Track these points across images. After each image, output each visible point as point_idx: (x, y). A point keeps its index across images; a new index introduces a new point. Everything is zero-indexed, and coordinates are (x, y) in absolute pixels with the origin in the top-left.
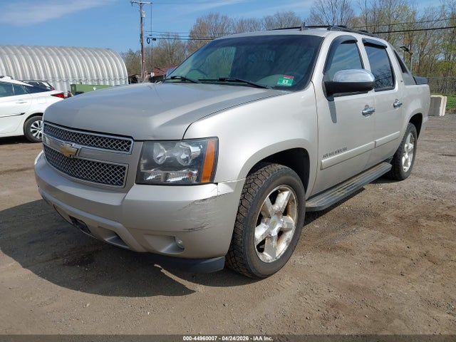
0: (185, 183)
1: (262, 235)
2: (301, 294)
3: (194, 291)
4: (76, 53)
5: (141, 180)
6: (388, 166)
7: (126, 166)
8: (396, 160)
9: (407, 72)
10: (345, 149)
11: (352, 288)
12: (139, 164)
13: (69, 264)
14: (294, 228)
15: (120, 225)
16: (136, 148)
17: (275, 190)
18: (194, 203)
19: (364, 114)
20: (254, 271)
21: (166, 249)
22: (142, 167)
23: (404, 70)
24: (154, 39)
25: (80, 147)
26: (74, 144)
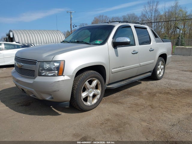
0: (54, 76)
1: (85, 95)
2: (97, 116)
3: (61, 115)
4: (45, 32)
5: (40, 75)
6: (150, 74)
7: (35, 70)
8: (154, 72)
9: (158, 37)
10: (124, 66)
11: (117, 115)
12: (39, 70)
13: (22, 106)
14: (100, 94)
15: (33, 90)
16: (38, 64)
17: (90, 79)
18: (55, 82)
19: (132, 53)
20: (81, 108)
21: (48, 98)
22: (40, 71)
23: (156, 36)
24: (76, 26)
25: (23, 64)
26: (21, 63)
